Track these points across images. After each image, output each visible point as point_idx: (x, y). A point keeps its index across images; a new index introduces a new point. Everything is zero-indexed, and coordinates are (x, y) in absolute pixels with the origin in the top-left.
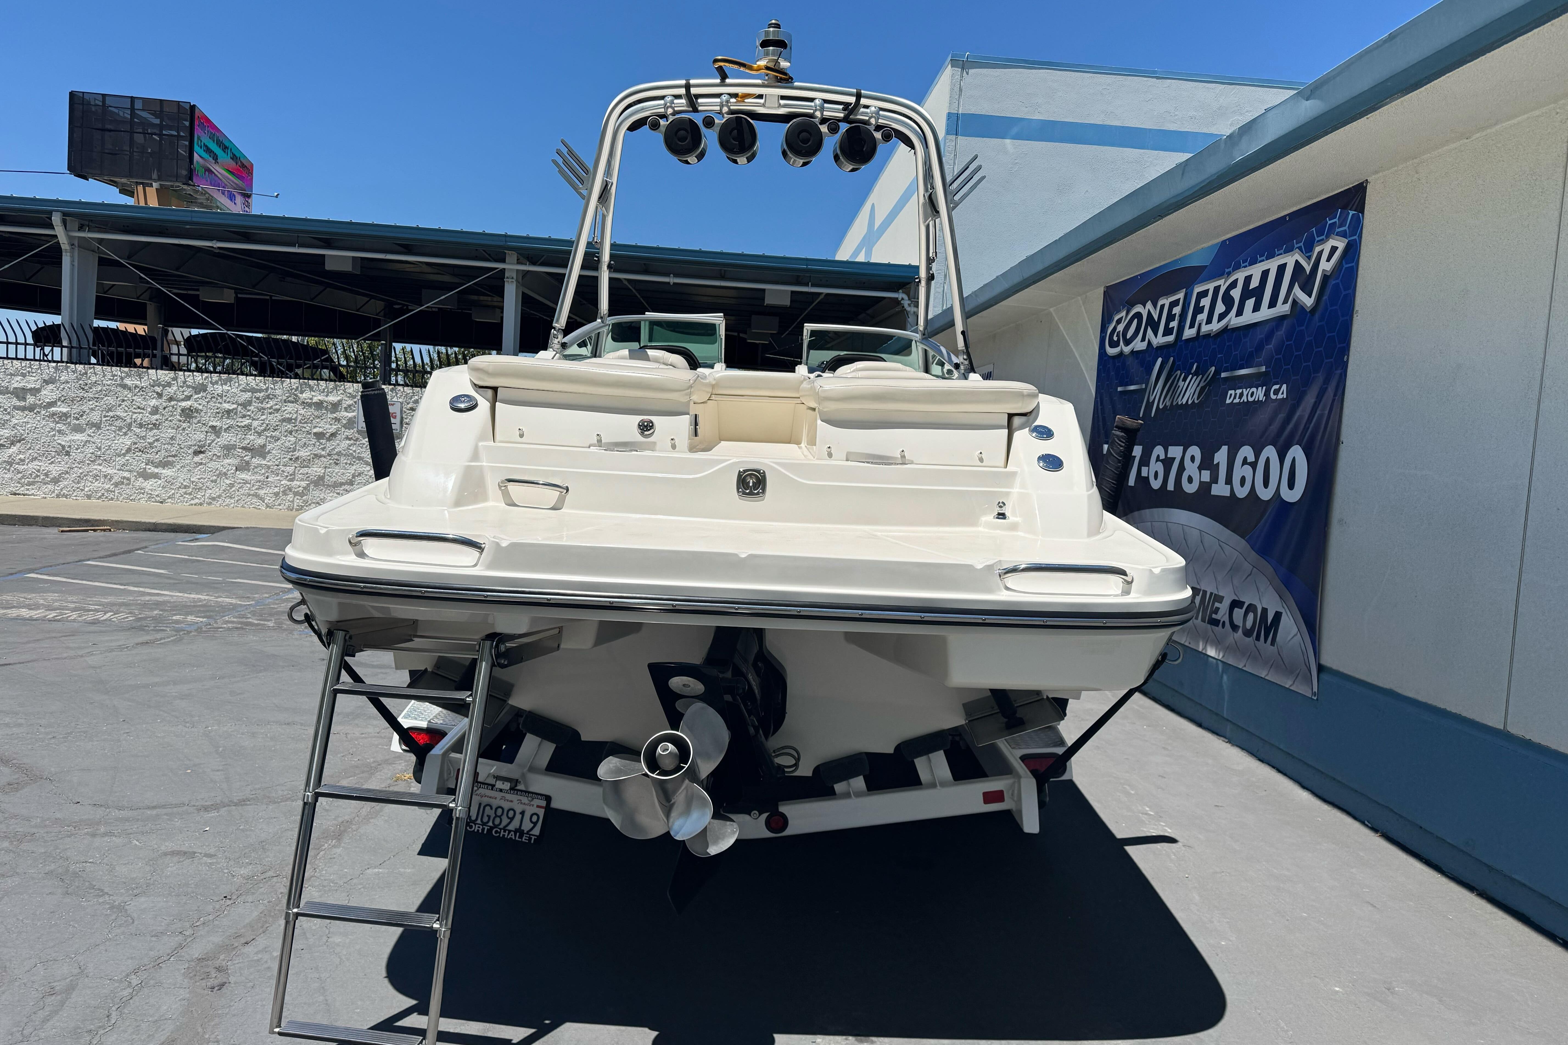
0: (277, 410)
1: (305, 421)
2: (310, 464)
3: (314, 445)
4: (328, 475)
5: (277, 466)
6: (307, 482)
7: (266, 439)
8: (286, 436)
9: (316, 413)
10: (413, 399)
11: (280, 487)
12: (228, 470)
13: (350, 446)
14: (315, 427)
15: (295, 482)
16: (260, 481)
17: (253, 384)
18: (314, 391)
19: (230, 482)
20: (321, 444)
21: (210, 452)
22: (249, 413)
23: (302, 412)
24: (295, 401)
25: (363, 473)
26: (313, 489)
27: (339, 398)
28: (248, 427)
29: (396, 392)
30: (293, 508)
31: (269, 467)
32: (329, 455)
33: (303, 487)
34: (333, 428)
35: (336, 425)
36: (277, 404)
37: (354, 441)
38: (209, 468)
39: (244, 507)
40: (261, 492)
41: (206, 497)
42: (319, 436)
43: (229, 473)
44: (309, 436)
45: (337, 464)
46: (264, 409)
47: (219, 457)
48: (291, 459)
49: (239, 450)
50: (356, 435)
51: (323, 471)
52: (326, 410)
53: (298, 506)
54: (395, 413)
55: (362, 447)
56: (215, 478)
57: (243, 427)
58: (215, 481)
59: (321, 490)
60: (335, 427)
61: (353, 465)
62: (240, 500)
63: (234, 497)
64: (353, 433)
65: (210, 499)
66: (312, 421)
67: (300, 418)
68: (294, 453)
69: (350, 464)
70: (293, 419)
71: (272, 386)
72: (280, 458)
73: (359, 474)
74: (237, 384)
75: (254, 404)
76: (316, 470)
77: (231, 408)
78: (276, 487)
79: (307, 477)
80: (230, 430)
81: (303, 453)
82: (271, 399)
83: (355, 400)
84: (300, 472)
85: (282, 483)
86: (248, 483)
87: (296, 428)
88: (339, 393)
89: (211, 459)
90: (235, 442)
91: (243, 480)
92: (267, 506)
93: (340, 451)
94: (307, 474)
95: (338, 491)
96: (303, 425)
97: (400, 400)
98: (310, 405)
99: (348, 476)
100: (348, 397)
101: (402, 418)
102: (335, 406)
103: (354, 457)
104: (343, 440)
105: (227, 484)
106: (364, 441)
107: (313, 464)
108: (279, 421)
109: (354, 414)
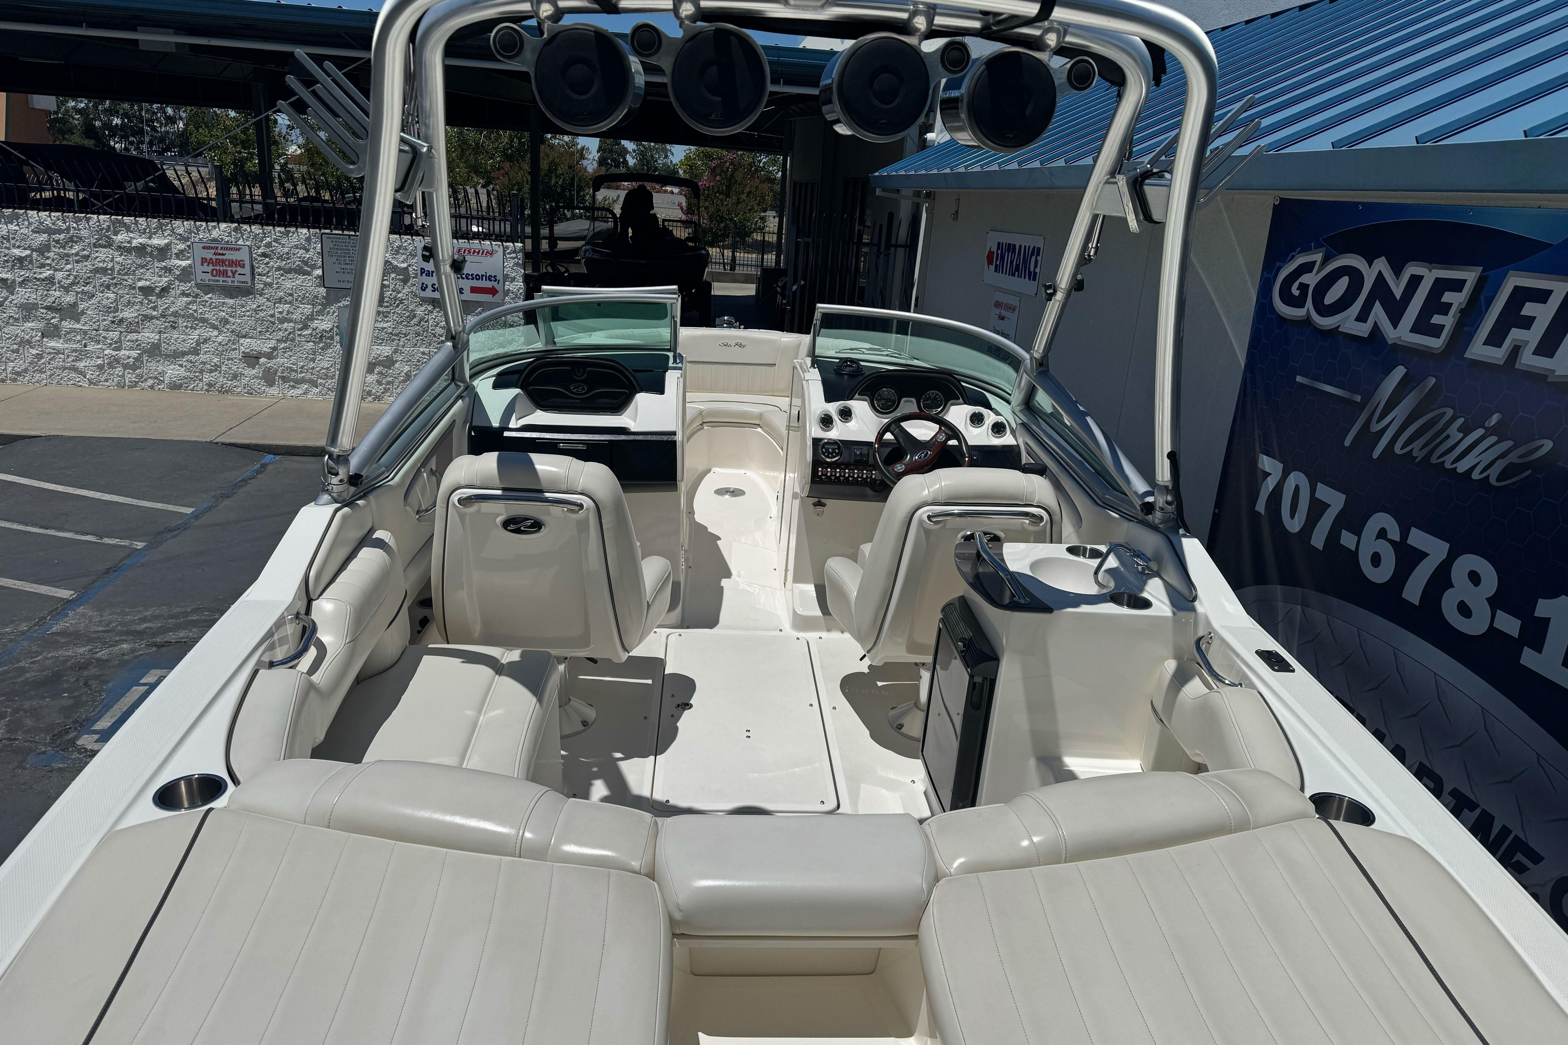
0: (86, 258)
1: (126, 271)
2: (139, 328)
3: (141, 303)
4: (164, 342)
5: (97, 330)
6: (138, 352)
7: (77, 295)
8: (102, 292)
9: (139, 261)
10: (264, 242)
11: (103, 358)
12: (32, 337)
13: (189, 304)
14: (140, 280)
15: (123, 352)
16: (76, 351)
17: (48, 222)
18: (132, 232)
19: (37, 352)
20: (150, 301)
21: (5, 313)
22: (48, 262)
23: (119, 259)
24: (109, 245)
25: (209, 339)
26: (147, 360)
27: (166, 241)
28: (50, 280)
29: (241, 233)
30: (125, 384)
31: (85, 333)
32: (163, 316)
33: (134, 358)
34: (164, 281)
35: (165, 277)
36: (84, 250)
37: (194, 297)
38: (6, 334)
40: (81, 365)
41: (8, 372)
42: (146, 291)
43: (34, 340)
44: (134, 292)
45: (174, 328)
46: (68, 255)
47: (17, 320)
48: (113, 322)
49: (42, 310)
50: (195, 290)
51: (157, 337)
52: (151, 257)
53: (130, 382)
54: (243, 261)
55: (204, 306)
56: (15, 347)
57: (43, 280)
58: (17, 351)
59: (158, 361)
60: (166, 279)
61: (195, 329)
62: (53, 375)
63: (45, 372)
64: (191, 287)
65: (13, 374)
66: (134, 271)
67: (117, 267)
68: (117, 314)
69: (191, 328)
70: (110, 269)
71: (75, 225)
72: (98, 321)
73: (206, 341)
74: (26, 223)
75: (53, 249)
76: (148, 336)
77: (23, 255)
78: (98, 358)
79: (137, 345)
80: (27, 284)
81: (128, 314)
82: (76, 242)
83: (188, 243)
84: (127, 339)
85: (106, 352)
86: (61, 354)
87: (114, 281)
88: (166, 234)
89: (8, 323)
90: (36, 299)
91: (54, 349)
92: (91, 383)
93: (177, 311)
94: (137, 340)
95: (181, 363)
96: (124, 277)
97: (248, 243)
98: (129, 250)
99: (191, 343)
100: (178, 239)
101: (253, 268)
102: (163, 252)
103: (196, 319)
104: (179, 297)
105: (33, 355)
106: (206, 298)
107: (144, 328)
108: (91, 272)
109: (189, 262)
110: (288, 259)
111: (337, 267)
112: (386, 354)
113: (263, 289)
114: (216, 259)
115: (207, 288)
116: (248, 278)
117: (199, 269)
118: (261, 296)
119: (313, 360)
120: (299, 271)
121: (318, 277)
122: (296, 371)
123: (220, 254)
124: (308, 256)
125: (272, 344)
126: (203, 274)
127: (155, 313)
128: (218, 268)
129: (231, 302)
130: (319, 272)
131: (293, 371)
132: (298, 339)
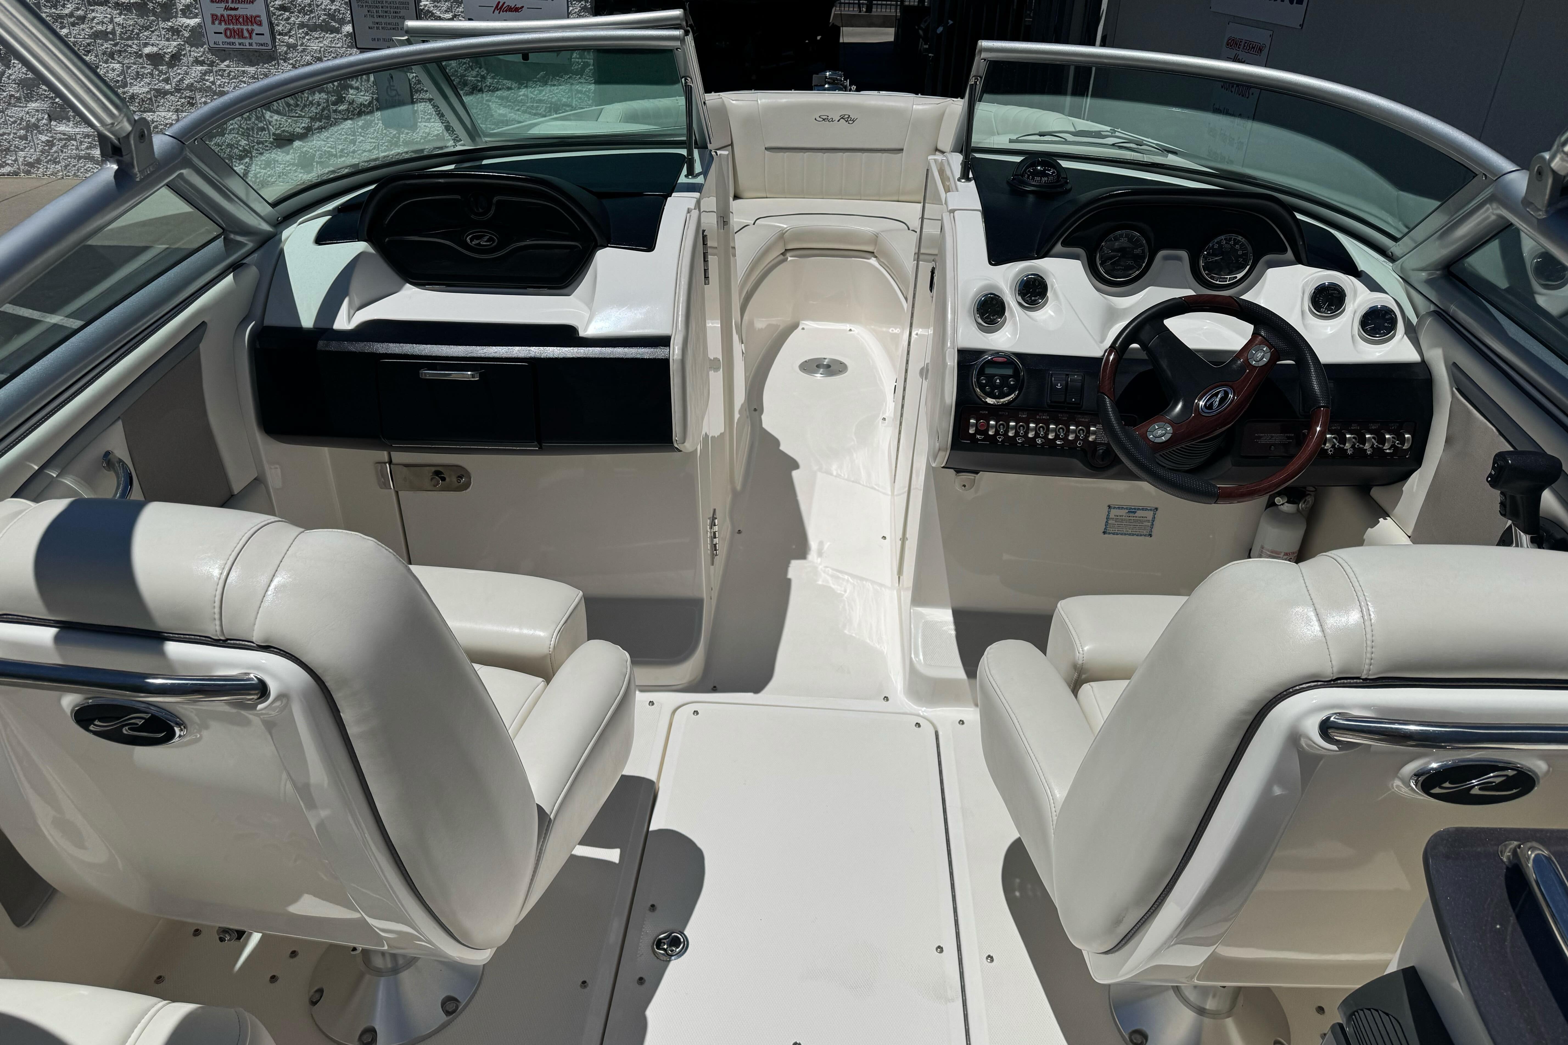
0: (82, 19)
1: (128, 34)
2: (153, 105)
3: (152, 74)
8: (106, 62)
9: (141, 21)
13: (204, 74)
14: (146, 45)
19: (47, 138)
20: (161, 72)
21: (4, 91)
23: (119, 19)
32: (178, 90)
34: (172, 46)
35: (174, 40)
36: (78, 9)
37: (209, 65)
38: (10, 117)
39: (77, 176)
41: (20, 163)
42: (155, 59)
43: (41, 124)
44: (141, 61)
45: (192, 105)
46: (61, 17)
47: (18, 99)
50: (210, 56)
51: (175, 117)
52: (154, 15)
54: (259, 16)
55: (222, 76)
56: (22, 132)
58: (24, 138)
60: (175, 43)
62: (69, 165)
63: (59, 162)
64: (204, 53)
65: (25, 165)
66: (138, 34)
67: (118, 30)
68: (126, 89)
70: (110, 33)
76: (165, 115)
81: (139, 89)
86: (73, 139)
87: (118, 48)
89: (9, 104)
91: (64, 134)
93: (192, 84)
96: (127, 42)
98: (128, 8)
101: (271, 25)
102: (167, 9)
104: (192, 65)
105: (43, 142)
106: (223, 66)
107: (158, 106)
108: (90, 37)
109: (197, 20)
110: (311, 12)
111: (370, 22)
112: (436, 133)
113: (286, 53)
114: (228, 16)
115: (222, 54)
116: (267, 39)
117: (211, 28)
118: (285, 62)
119: (353, 142)
120: (326, 28)
121: (348, 35)
122: (335, 156)
123: (232, 9)
124: (334, 7)
125: (305, 122)
126: (215, 35)
127: (168, 87)
128: (231, 27)
129: (251, 70)
130: (348, 28)
131: (332, 155)
132: (333, 115)
